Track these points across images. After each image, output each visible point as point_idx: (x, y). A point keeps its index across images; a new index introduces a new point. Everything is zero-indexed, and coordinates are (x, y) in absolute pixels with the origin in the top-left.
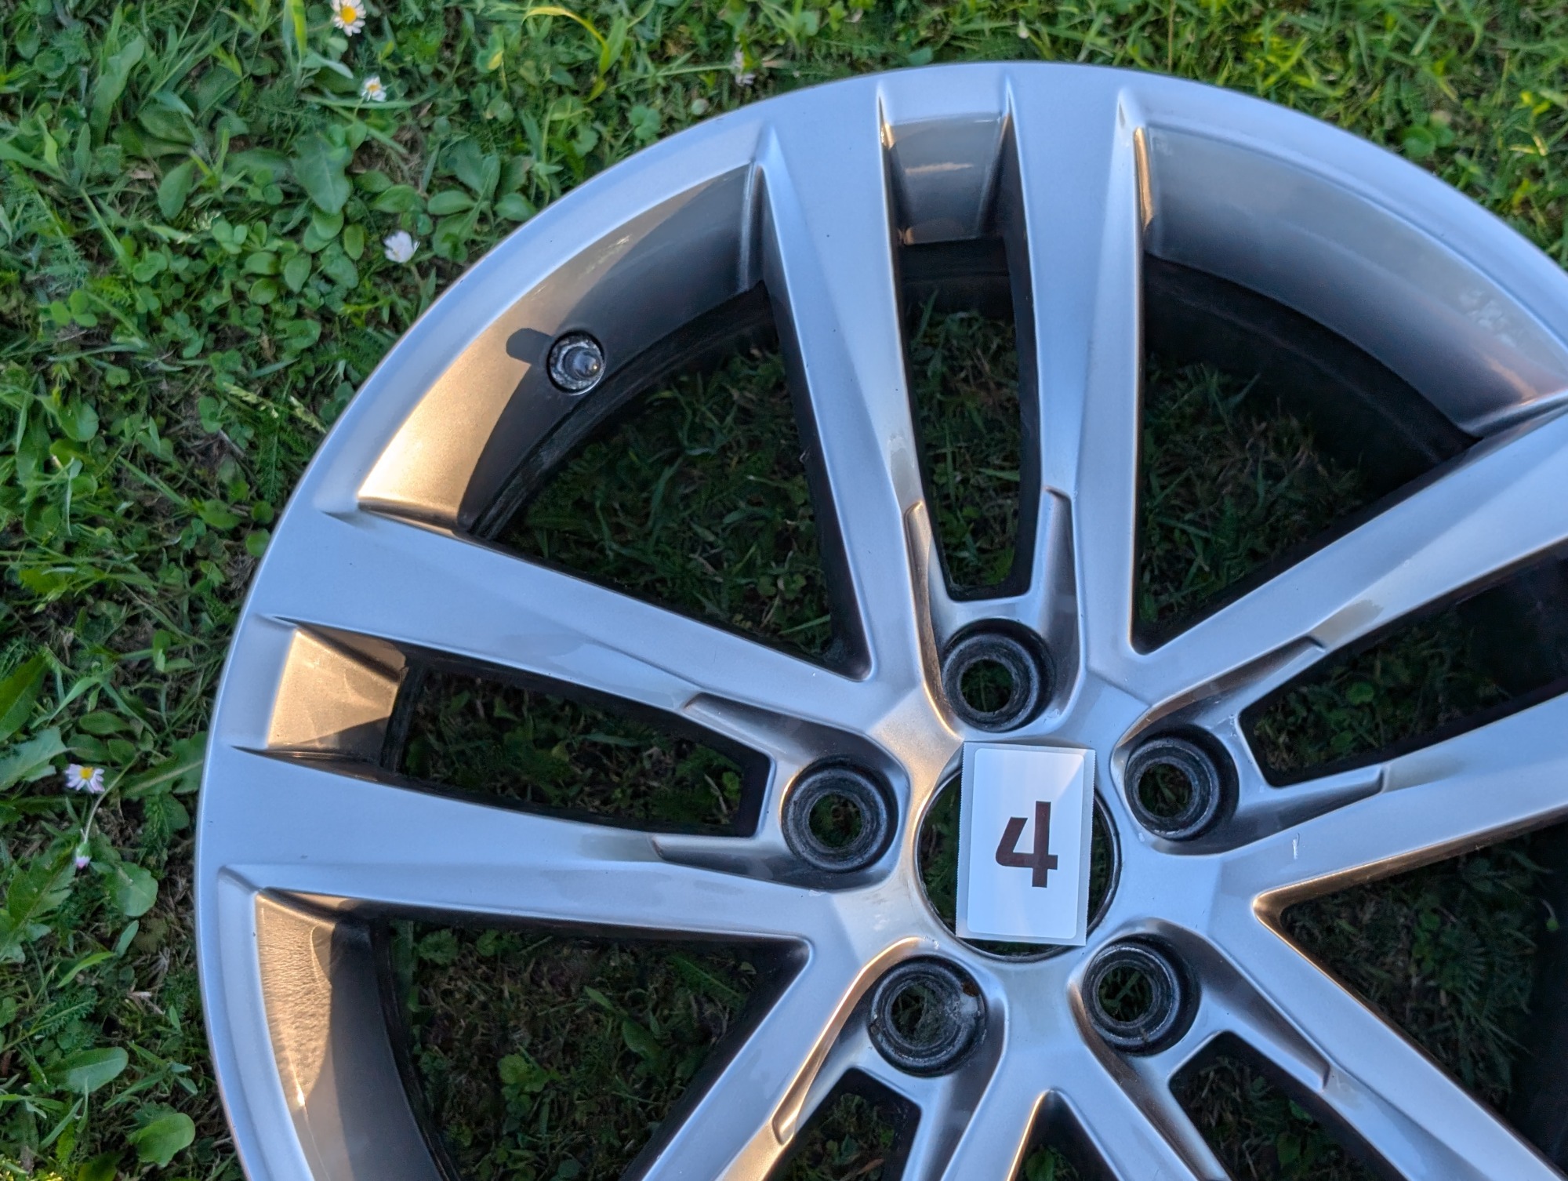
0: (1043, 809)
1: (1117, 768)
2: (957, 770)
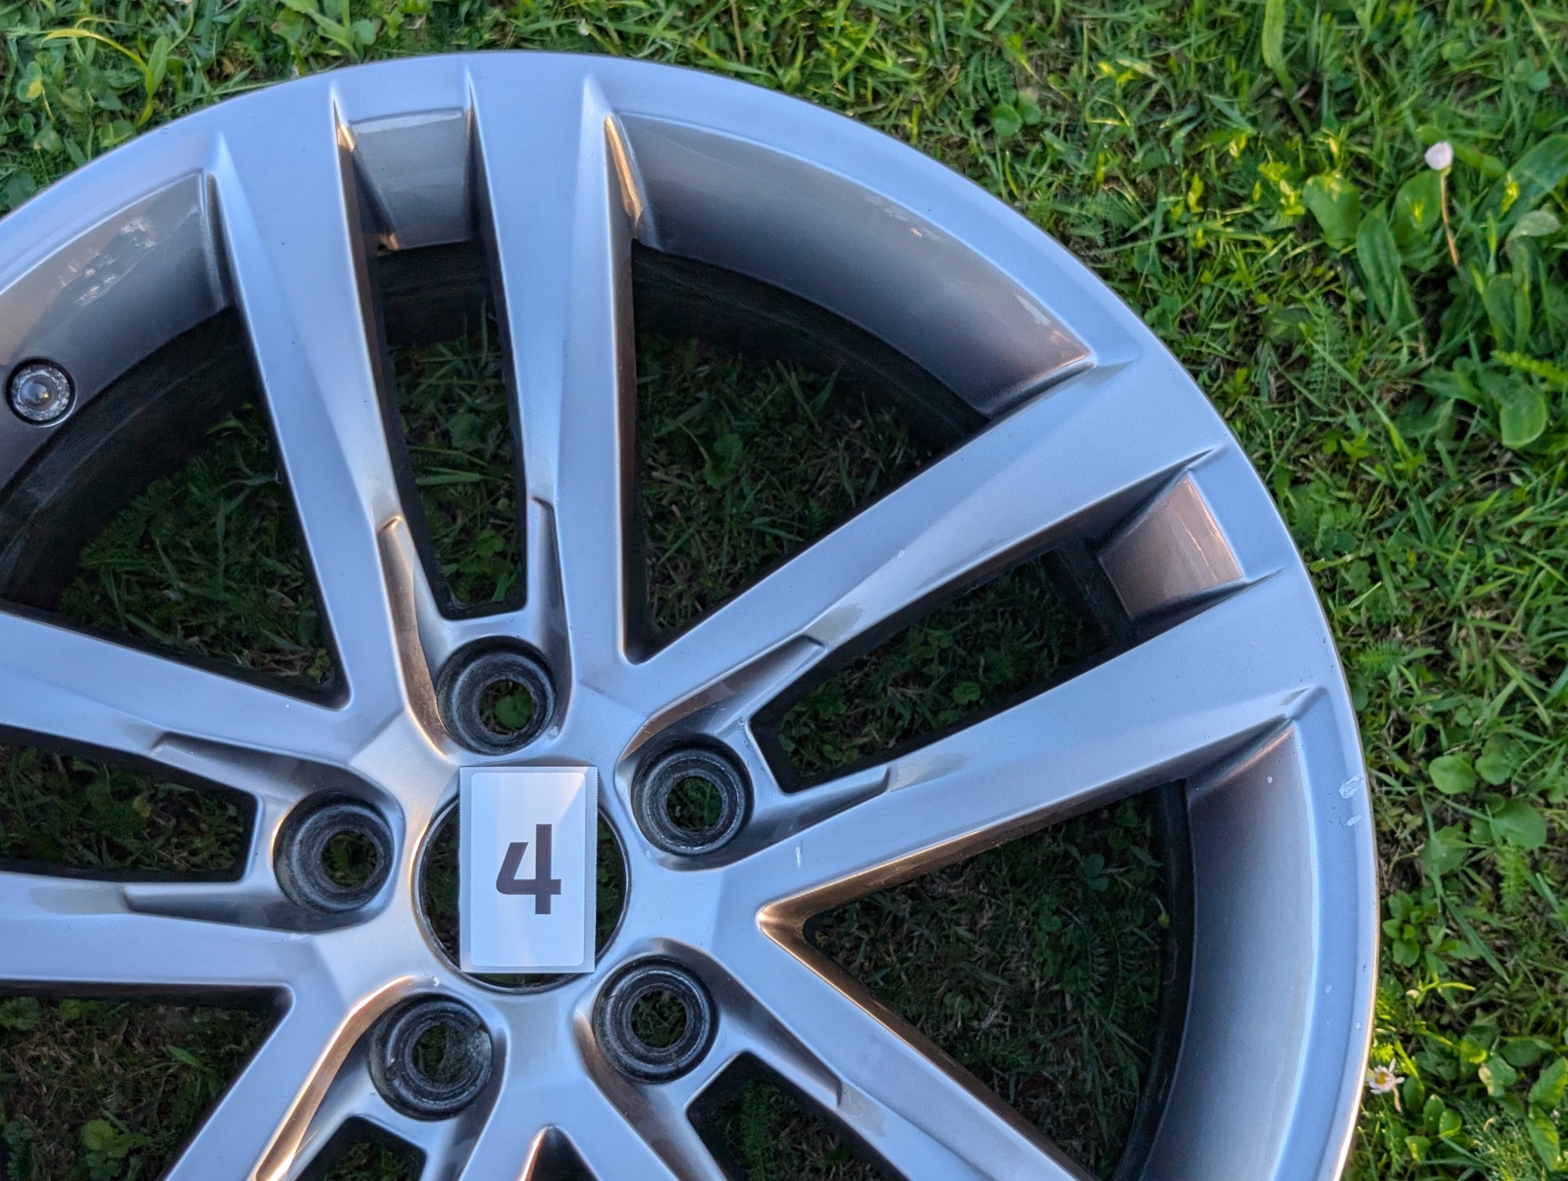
0: (544, 833)
1: (623, 784)
2: (456, 797)
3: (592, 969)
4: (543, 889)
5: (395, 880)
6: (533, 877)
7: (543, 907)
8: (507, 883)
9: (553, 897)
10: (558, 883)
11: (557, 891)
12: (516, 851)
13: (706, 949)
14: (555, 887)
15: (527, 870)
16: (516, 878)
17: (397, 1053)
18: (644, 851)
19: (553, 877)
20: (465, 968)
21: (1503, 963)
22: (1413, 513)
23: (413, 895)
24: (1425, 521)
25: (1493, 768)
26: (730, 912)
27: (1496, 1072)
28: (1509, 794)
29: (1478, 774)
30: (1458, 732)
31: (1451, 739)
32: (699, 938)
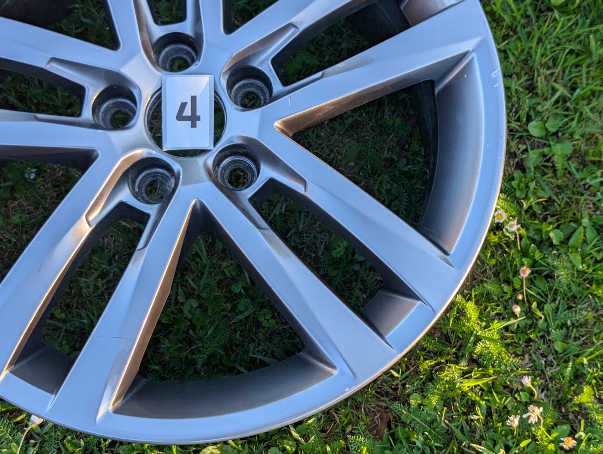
0: (194, 99)
1: (224, 82)
2: (160, 89)
3: (212, 148)
4: (194, 119)
5: (138, 116)
6: (190, 114)
7: (194, 125)
8: (180, 117)
9: (197, 122)
10: (199, 116)
11: (199, 120)
12: (183, 105)
13: (255, 137)
14: (198, 118)
15: (188, 112)
16: (184, 115)
17: (139, 188)
18: (232, 106)
19: (198, 114)
20: (165, 149)
21: (558, 197)
22: (520, 34)
23: (145, 124)
24: (524, 37)
25: (553, 127)
26: (264, 124)
27: (556, 234)
28: (558, 137)
29: (546, 129)
30: (538, 113)
31: (536, 116)
32: (253, 134)
